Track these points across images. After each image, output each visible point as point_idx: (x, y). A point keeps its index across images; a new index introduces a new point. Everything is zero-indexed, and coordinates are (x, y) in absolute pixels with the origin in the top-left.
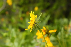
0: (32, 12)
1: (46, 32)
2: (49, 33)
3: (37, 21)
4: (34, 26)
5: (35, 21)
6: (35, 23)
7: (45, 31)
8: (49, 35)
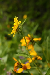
0: (16, 17)
1: (31, 39)
2: (34, 41)
3: (20, 27)
4: (17, 31)
5: (18, 26)
6: (18, 28)
7: (29, 39)
8: (34, 43)
